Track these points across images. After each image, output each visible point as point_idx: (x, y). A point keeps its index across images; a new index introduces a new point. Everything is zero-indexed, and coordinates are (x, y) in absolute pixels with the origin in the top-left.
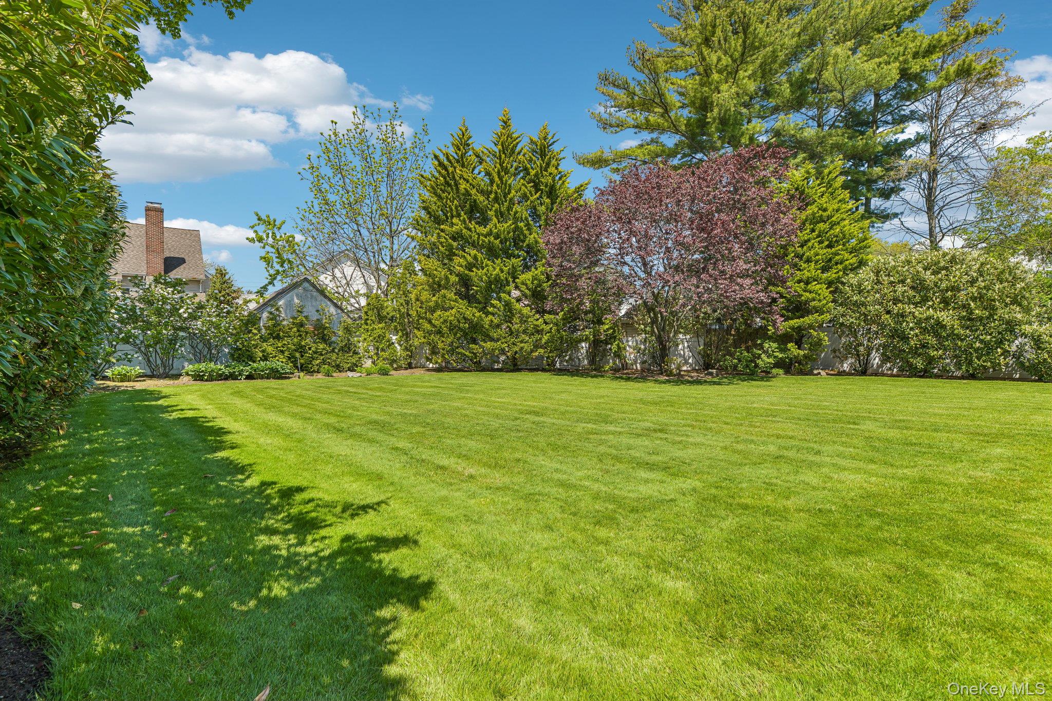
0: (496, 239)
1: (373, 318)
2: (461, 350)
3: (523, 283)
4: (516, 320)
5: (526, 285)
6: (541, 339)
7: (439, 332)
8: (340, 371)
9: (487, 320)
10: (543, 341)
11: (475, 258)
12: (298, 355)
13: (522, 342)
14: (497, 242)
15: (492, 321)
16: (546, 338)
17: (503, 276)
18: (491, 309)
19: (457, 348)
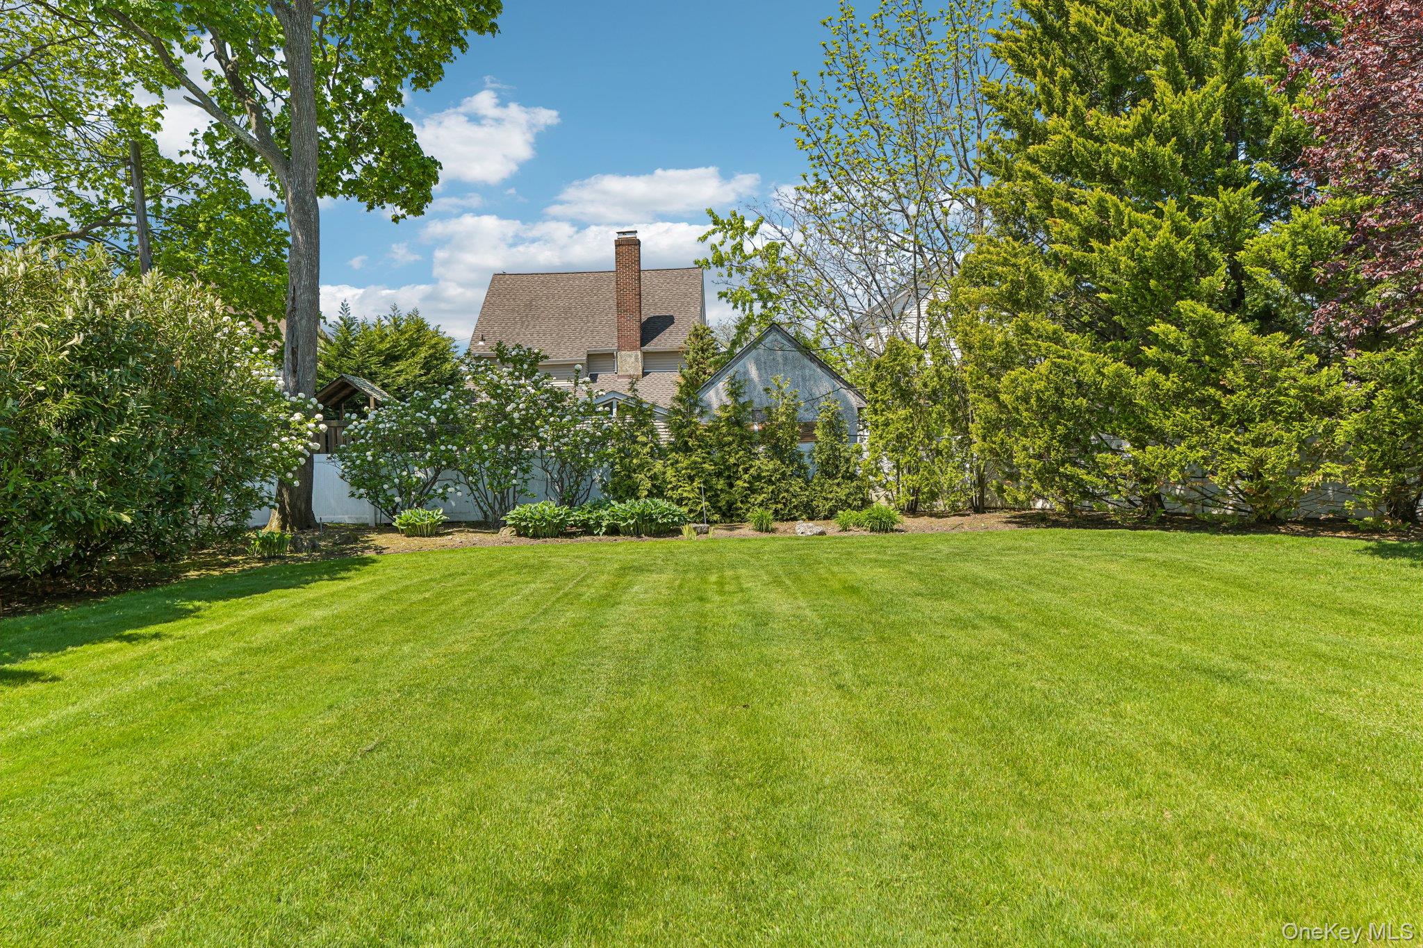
0: (1162, 140)
1: (888, 397)
2: (1069, 469)
3: (1261, 262)
4: (1234, 376)
5: (1274, 267)
6: (1329, 431)
7: (1014, 423)
8: (811, 519)
9: (1140, 383)
10: (1340, 438)
11: (1102, 210)
12: (721, 484)
13: (1257, 443)
14: (1167, 150)
15: (1155, 385)
16: (1347, 426)
17: (1184, 249)
18: (1151, 352)
19: (1063, 463)
